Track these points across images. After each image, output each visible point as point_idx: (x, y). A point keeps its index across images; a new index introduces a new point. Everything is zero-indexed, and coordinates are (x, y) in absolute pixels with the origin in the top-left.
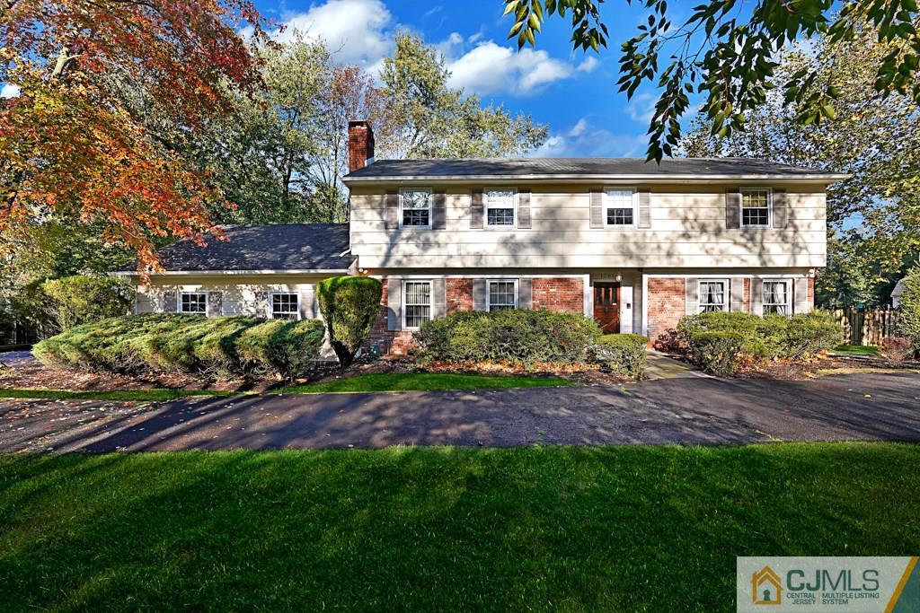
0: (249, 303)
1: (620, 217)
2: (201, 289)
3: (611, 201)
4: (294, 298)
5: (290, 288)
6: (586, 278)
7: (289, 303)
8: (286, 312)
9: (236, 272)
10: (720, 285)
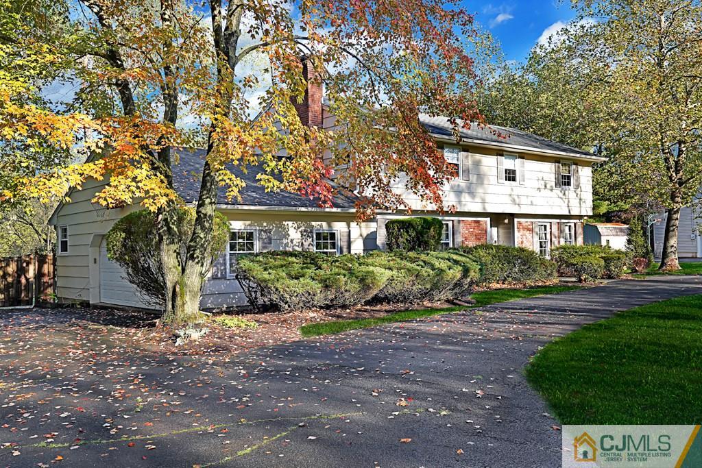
0: (295, 242)
1: (511, 176)
2: (249, 225)
3: (508, 163)
4: (333, 236)
5: (330, 226)
6: (488, 220)
7: (329, 241)
8: (325, 250)
9: (277, 208)
10: (543, 227)
